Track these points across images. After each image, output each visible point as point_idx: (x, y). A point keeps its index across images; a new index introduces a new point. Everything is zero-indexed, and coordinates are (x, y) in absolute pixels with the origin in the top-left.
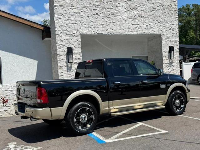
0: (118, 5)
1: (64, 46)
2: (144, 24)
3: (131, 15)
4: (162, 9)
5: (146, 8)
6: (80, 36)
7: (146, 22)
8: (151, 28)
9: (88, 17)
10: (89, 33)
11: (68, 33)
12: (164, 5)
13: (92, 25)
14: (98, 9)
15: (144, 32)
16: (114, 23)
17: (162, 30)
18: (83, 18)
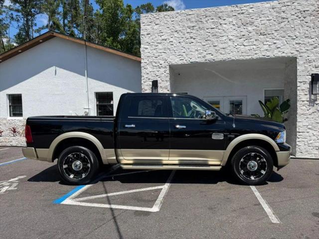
0: (223, 22)
1: (149, 79)
2: (265, 43)
3: (242, 34)
4: (300, 18)
5: (270, 20)
6: (168, 67)
7: (268, 40)
8: (278, 48)
9: (180, 43)
10: (180, 62)
11: (154, 64)
12: (304, 11)
13: (184, 52)
14: (194, 31)
15: (264, 56)
16: (216, 46)
17: (297, 49)
18: (173, 45)
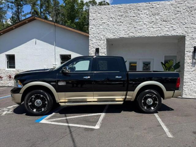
0: (141, 13)
1: (94, 47)
2: (166, 27)
3: (152, 20)
4: (188, 11)
5: (169, 12)
6: (106, 40)
7: (168, 24)
8: (174, 30)
9: (113, 25)
10: (113, 37)
11: (97, 38)
12: (191, 7)
13: (116, 31)
14: (122, 18)
15: (165, 34)
16: (136, 28)
17: (186, 31)
18: (109, 26)
